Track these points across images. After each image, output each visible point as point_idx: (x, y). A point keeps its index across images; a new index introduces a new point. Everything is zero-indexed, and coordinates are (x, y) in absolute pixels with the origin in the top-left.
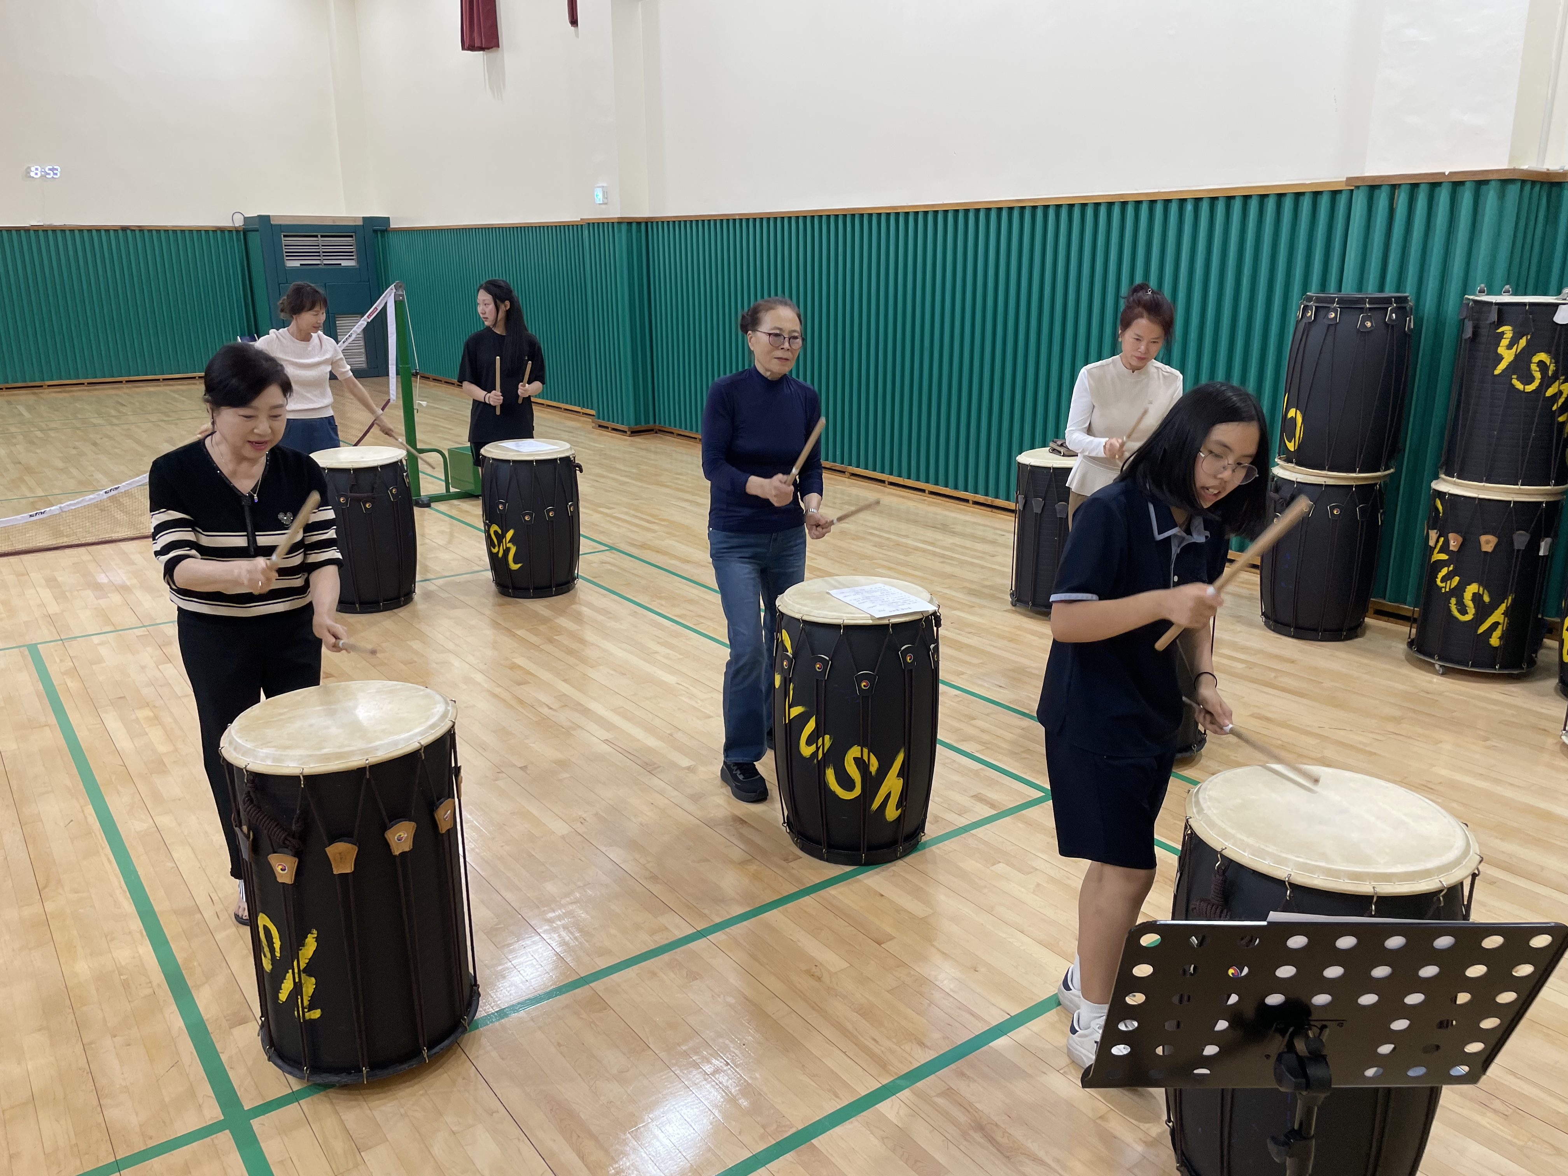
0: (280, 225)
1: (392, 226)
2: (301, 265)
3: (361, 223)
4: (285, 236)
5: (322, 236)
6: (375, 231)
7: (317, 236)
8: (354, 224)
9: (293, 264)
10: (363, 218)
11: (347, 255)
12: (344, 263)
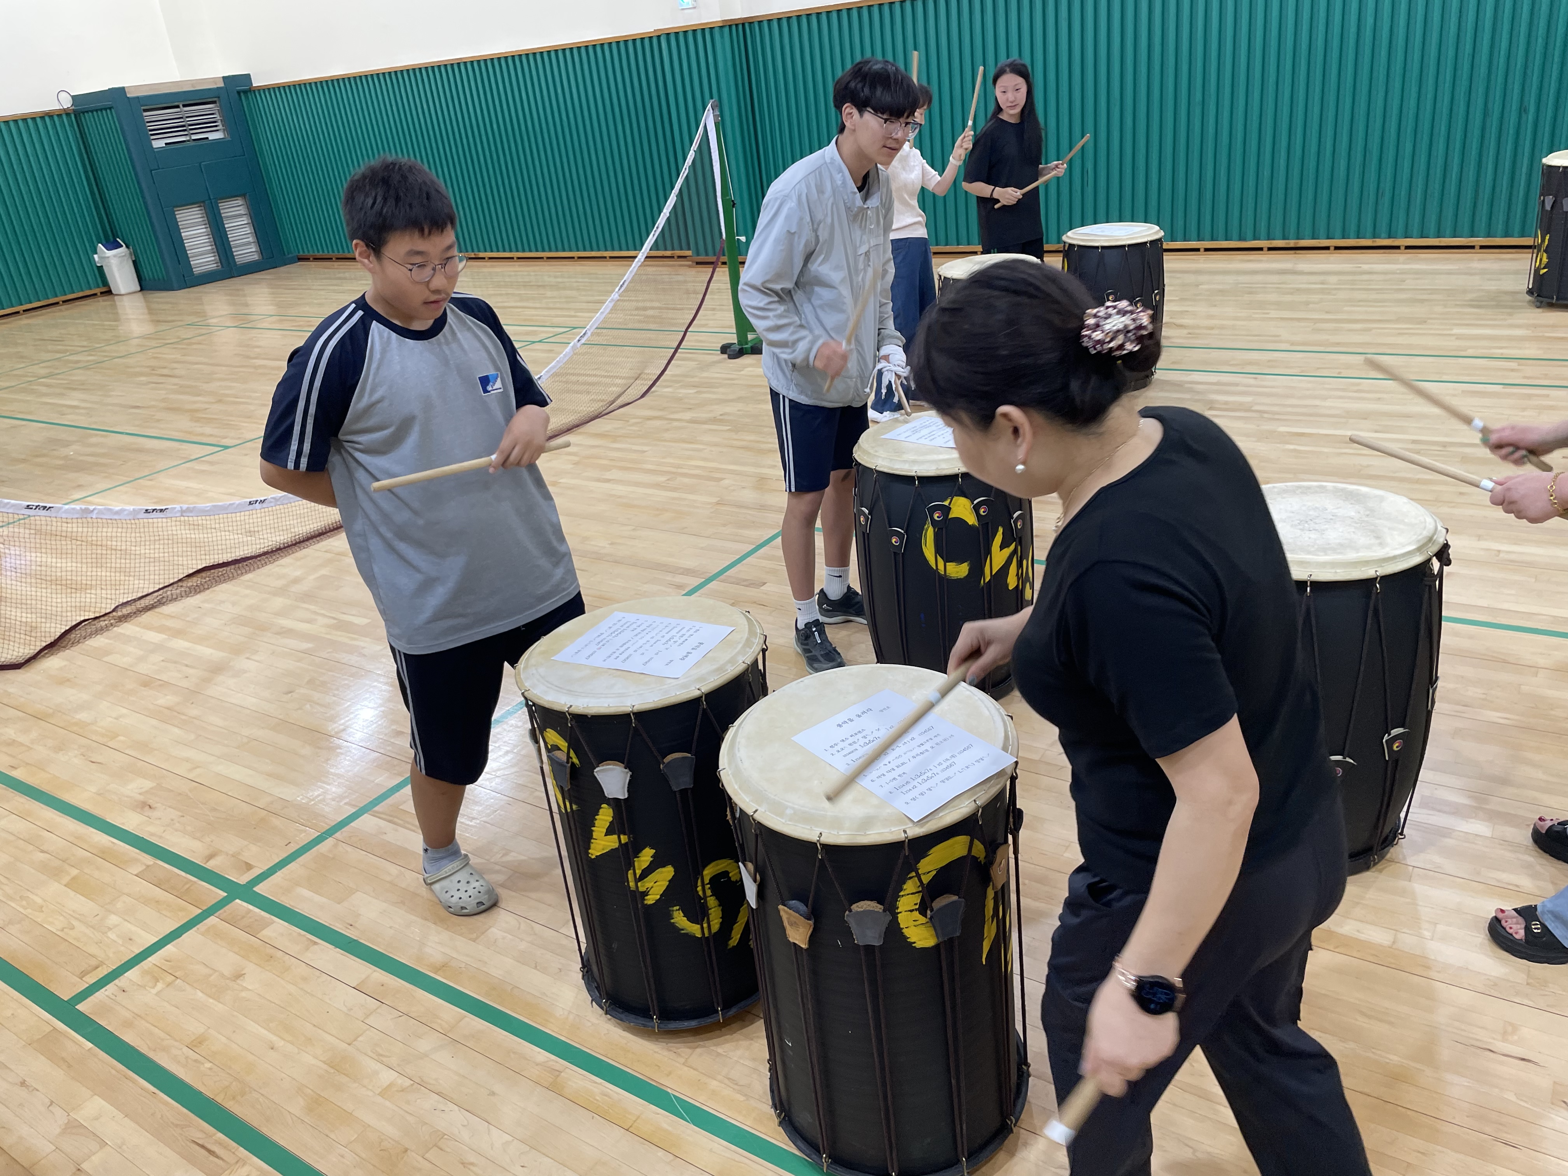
0: (138, 98)
1: (254, 85)
2: (166, 144)
3: (222, 85)
4: (145, 111)
5: (184, 106)
6: (239, 93)
7: (178, 107)
8: (215, 86)
9: (158, 144)
10: (225, 78)
11: (211, 125)
12: (212, 136)
